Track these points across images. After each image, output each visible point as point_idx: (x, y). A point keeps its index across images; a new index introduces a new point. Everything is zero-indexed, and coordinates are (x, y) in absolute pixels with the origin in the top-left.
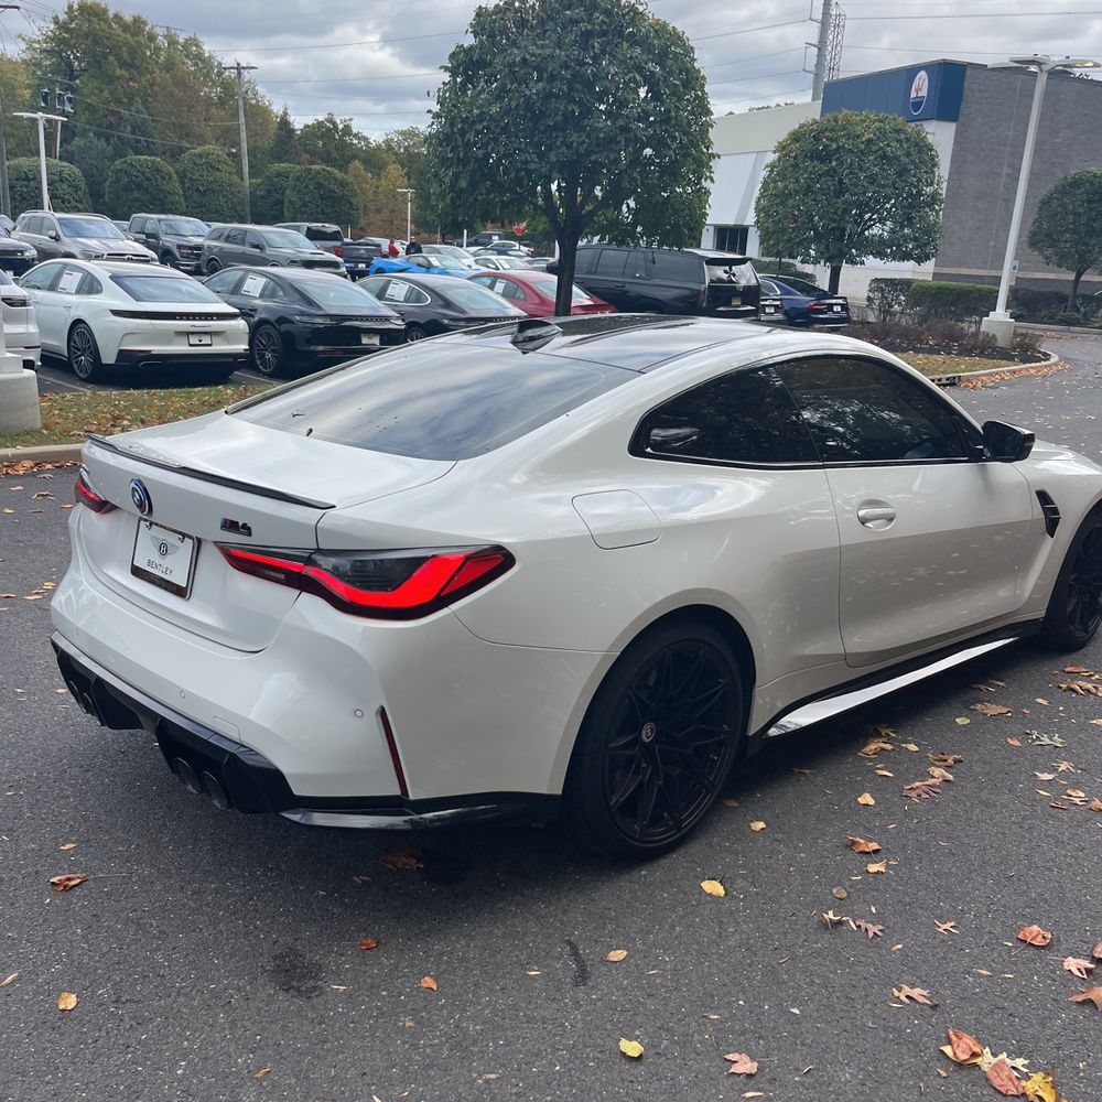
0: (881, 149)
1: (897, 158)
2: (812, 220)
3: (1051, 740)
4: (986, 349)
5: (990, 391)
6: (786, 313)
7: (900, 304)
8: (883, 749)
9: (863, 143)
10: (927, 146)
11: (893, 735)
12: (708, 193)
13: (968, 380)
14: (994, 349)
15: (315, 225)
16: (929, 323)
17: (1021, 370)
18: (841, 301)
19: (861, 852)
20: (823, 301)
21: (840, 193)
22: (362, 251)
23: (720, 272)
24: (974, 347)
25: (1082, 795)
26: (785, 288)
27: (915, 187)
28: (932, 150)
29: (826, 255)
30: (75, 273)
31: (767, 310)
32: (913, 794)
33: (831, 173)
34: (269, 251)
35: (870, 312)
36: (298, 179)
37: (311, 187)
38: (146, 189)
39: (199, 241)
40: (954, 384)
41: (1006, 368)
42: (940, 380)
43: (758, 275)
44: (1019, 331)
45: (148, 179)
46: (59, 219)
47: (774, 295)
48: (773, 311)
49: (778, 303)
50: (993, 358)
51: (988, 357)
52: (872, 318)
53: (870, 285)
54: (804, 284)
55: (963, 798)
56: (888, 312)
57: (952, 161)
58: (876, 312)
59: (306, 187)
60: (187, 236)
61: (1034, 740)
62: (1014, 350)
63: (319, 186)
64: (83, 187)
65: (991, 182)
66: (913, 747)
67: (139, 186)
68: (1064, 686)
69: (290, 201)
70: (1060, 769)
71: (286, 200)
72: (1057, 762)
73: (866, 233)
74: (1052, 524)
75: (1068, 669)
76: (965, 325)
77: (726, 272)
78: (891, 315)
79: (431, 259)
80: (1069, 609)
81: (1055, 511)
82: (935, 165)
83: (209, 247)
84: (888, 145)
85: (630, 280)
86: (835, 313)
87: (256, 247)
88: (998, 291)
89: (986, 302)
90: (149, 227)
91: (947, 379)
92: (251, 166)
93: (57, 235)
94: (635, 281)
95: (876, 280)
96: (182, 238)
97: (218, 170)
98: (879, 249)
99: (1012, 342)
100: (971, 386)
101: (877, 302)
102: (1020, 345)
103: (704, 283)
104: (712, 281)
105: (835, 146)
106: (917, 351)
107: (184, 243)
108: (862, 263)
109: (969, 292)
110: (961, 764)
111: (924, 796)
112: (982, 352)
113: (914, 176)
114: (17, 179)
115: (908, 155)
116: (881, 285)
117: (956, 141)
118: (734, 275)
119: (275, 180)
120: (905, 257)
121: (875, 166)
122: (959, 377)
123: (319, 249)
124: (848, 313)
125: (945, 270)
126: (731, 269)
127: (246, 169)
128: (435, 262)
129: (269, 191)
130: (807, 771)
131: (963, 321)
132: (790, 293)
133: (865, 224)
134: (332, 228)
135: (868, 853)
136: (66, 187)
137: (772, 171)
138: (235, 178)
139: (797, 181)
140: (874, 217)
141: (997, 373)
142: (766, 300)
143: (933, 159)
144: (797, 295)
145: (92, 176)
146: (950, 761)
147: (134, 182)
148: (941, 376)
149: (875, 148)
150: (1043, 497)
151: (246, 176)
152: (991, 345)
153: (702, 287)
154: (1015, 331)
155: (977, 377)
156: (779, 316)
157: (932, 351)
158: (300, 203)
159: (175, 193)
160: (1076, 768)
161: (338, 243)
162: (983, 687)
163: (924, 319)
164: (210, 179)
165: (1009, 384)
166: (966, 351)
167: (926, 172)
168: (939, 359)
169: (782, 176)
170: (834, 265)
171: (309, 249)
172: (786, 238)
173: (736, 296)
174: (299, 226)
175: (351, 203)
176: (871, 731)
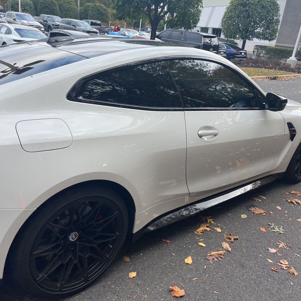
0: (262, 4)
1: (267, 7)
2: (239, 26)
3: (279, 229)
4: (287, 69)
5: (286, 82)
6: (227, 54)
7: (263, 54)
8: (205, 230)
9: (257, 2)
10: (276, 4)
11: (213, 222)
12: (200, 11)
13: (280, 78)
14: (290, 68)
15: (94, 21)
16: (271, 60)
17: (297, 76)
18: (244, 52)
19: (174, 296)
20: (239, 51)
21: (248, 17)
22: (107, 30)
23: (207, 40)
24: (283, 68)
25: (287, 263)
26: (228, 47)
27: (272, 17)
28: (278, 5)
29: (242, 37)
30: (5, 28)
31: (221, 53)
32: (211, 258)
33: (246, 11)
34: (77, 27)
35: (253, 56)
36: (92, 7)
37: (96, 10)
38: (49, 8)
39: (58, 23)
40: (275, 79)
41: (292, 75)
42: (271, 77)
43: (219, 42)
44: (298, 63)
45: (50, 5)
46: (16, 14)
47: (224, 48)
48: (223, 53)
49: (225, 51)
50: (289, 72)
51: (287, 71)
52: (254, 57)
53: (254, 47)
54: (234, 46)
55: (233, 262)
56: (259, 56)
57: (284, 11)
58: (255, 56)
59: (94, 10)
60: (56, 22)
61: (271, 229)
62: (296, 69)
63: (98, 10)
64: (33, 7)
65: (295, 18)
66: (219, 230)
67: (47, 7)
68: (289, 201)
69: (90, 14)
70: (280, 246)
71: (89, 14)
72: (279, 242)
73: (255, 31)
74: (292, 136)
75: (292, 192)
76: (282, 61)
77: (209, 40)
78: (260, 57)
79: (125, 33)
80: (296, 169)
81: (295, 131)
82: (278, 10)
83: (61, 25)
84: (264, 3)
85: (180, 41)
86: (242, 55)
87: (74, 26)
88: (293, 51)
89: (290, 54)
90: (45, 19)
91: (273, 77)
92: (80, 4)
93: (15, 19)
94: (182, 41)
95: (257, 46)
96: (53, 22)
97: (71, 4)
98: (258, 36)
99: (296, 67)
100: (280, 80)
101: (256, 52)
102: (298, 68)
103: (202, 43)
104: (204, 43)
105: (248, 2)
106: (265, 68)
107: (54, 24)
108: (253, 40)
109: (284, 51)
110: (237, 241)
111: (216, 260)
112: (286, 69)
113: (271, 13)
114: (15, 4)
115: (270, 6)
116: (258, 47)
117: (286, 5)
118: (212, 41)
119: (87, 8)
120: (266, 39)
121: (260, 9)
122: (277, 77)
123: (92, 28)
124: (246, 55)
125: (279, 45)
126: (211, 39)
127: (79, 4)
128: (127, 34)
129: (85, 11)
130: (168, 241)
131: (281, 60)
132: (229, 48)
133: (255, 27)
134: (99, 22)
135: (178, 297)
136: (28, 7)
137: (228, 10)
138: (75, 6)
139: (235, 13)
140: (258, 26)
141: (289, 76)
142: (221, 50)
143: (278, 8)
144: (231, 49)
145: (36, 4)
146: (232, 240)
147: (46, 6)
148: (272, 76)
149: (260, 4)
150: (290, 125)
151: (79, 6)
152: (289, 68)
153: (201, 44)
154: (297, 63)
155: (283, 77)
156: (225, 55)
157: (270, 68)
158: (92, 15)
159: (57, 10)
160: (287, 246)
161: (100, 27)
162: (256, 199)
163: (269, 58)
164: (68, 6)
165: (293, 80)
166: (281, 69)
167: (276, 13)
168: (272, 71)
169: (231, 11)
170: (244, 40)
171: (89, 28)
172: (230, 31)
173: (211, 48)
174: (89, 21)
175: (107, 16)
176: (204, 220)
